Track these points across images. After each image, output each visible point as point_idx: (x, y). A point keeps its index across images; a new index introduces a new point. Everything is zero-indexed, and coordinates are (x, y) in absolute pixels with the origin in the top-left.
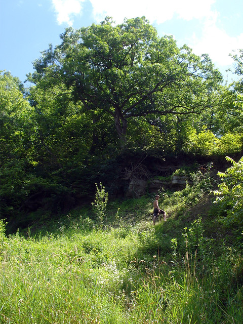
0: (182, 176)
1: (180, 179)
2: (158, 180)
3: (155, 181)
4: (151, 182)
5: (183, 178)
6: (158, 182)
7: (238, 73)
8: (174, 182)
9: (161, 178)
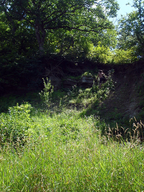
0: (89, 77)
1: (88, 79)
2: (71, 79)
3: (68, 79)
4: (65, 79)
5: (90, 78)
6: (70, 80)
7: (135, 7)
8: (84, 81)
9: (72, 77)
